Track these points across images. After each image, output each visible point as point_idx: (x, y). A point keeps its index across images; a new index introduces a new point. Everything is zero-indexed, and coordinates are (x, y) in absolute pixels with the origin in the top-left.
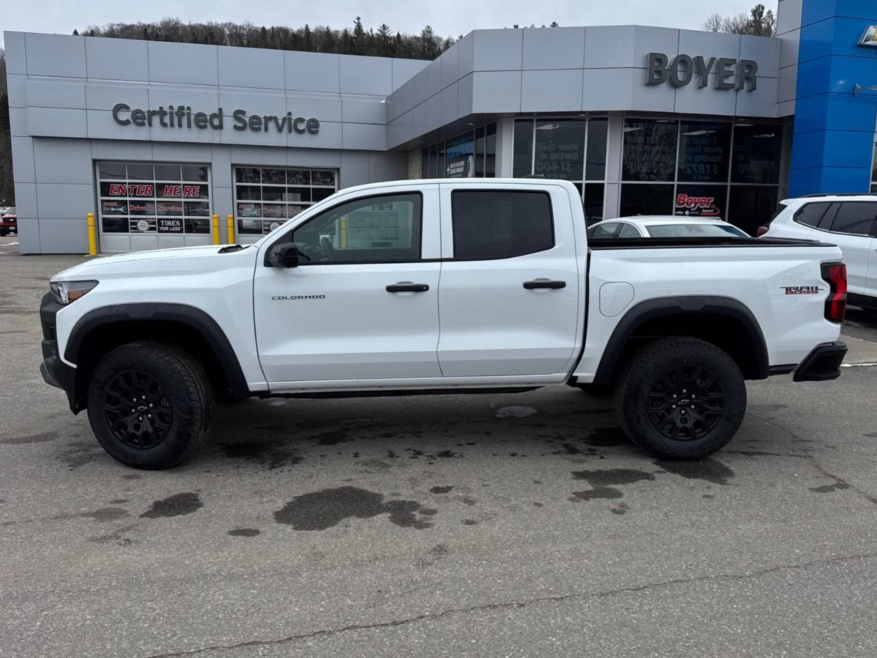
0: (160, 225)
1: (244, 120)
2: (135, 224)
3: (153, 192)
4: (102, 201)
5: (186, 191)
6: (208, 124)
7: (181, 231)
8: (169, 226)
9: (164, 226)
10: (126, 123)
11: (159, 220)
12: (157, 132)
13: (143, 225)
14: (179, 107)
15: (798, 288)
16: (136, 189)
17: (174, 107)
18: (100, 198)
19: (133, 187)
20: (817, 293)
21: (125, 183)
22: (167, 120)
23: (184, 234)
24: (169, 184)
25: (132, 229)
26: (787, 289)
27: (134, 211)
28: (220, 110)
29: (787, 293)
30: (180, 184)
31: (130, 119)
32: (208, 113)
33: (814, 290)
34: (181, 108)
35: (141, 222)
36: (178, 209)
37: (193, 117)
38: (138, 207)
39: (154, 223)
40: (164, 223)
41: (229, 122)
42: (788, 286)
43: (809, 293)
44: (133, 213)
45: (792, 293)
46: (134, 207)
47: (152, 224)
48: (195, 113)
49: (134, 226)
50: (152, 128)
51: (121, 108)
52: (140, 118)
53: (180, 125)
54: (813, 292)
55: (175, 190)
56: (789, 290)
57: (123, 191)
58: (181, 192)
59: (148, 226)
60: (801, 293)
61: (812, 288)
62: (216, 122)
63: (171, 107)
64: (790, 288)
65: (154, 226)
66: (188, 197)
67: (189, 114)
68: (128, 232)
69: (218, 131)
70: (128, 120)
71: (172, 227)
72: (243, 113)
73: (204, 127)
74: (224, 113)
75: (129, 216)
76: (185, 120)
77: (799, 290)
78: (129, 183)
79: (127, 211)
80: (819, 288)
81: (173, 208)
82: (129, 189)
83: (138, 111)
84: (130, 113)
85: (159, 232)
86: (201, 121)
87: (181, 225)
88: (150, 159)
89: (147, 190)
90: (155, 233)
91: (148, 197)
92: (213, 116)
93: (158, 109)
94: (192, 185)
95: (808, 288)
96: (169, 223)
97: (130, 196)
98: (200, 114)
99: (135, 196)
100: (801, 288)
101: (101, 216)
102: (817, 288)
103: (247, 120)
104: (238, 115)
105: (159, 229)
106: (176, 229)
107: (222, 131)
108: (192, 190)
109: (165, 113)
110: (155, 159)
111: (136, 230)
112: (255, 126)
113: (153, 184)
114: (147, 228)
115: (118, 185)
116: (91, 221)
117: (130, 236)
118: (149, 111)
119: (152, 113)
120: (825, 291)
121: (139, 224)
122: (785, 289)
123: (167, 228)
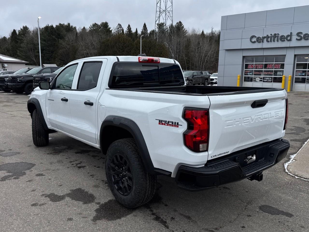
0: (264, 79)
1: (301, 36)
2: (255, 79)
3: (263, 67)
4: (245, 70)
5: (275, 66)
6: (285, 40)
7: (271, 82)
8: (267, 80)
9: (265, 80)
10: (254, 42)
11: (264, 77)
12: (265, 45)
13: (258, 79)
14: (274, 34)
15: (166, 121)
16: (257, 66)
17: (272, 34)
18: (244, 69)
19: (256, 65)
20: (178, 127)
21: (253, 64)
22: (269, 40)
23: (272, 83)
24: (269, 64)
25: (254, 80)
26: (160, 121)
27: (255, 74)
28: (291, 33)
29: (159, 124)
30: (273, 64)
31: (256, 41)
32: (285, 35)
33: (176, 125)
34: (275, 34)
35: (257, 78)
36: (272, 73)
37: (279, 37)
38: (257, 72)
39: (262, 78)
40: (266, 79)
41: (294, 37)
42: (161, 119)
43: (173, 126)
44: (255, 75)
45: (163, 124)
46: (256, 73)
47: (261, 79)
48: (280, 36)
49: (255, 80)
50: (263, 43)
51: (253, 37)
52: (259, 40)
53: (274, 41)
54: (175, 126)
55: (271, 66)
56: (161, 122)
57: (252, 67)
58: (273, 67)
59: (259, 79)
60: (168, 125)
61: (175, 123)
62: (289, 38)
63: (271, 35)
64: (162, 121)
65: (262, 80)
66: (276, 69)
67: (278, 36)
68: (252, 81)
69: (289, 42)
70: (255, 41)
71: (268, 80)
72: (301, 33)
73: (284, 41)
74: (293, 34)
75: (253, 76)
76: (276, 39)
77: (167, 123)
78: (255, 64)
79: (253, 74)
80: (179, 124)
81: (269, 73)
82: (255, 66)
83: (259, 38)
84: (256, 38)
85: (264, 82)
86: (283, 39)
87: (272, 79)
88: (262, 55)
89: (261, 66)
90: (262, 82)
91: (261, 69)
92: (288, 36)
93: (266, 36)
94: (278, 64)
95: (172, 123)
96: (267, 79)
97: (255, 69)
98: (282, 36)
99: (256, 69)
100: (169, 122)
101: (244, 76)
102: (178, 123)
103: (302, 36)
104: (298, 34)
105: (263, 81)
106: (270, 81)
107: (291, 41)
108: (278, 66)
109: (269, 37)
110: (265, 54)
111: (255, 81)
112: (306, 38)
113: (263, 64)
114: (259, 80)
115: (251, 65)
116: (239, 78)
117: (253, 83)
118: (263, 37)
119: (264, 38)
120: (184, 126)
121: (256, 79)
122: (158, 121)
123: (266, 81)
